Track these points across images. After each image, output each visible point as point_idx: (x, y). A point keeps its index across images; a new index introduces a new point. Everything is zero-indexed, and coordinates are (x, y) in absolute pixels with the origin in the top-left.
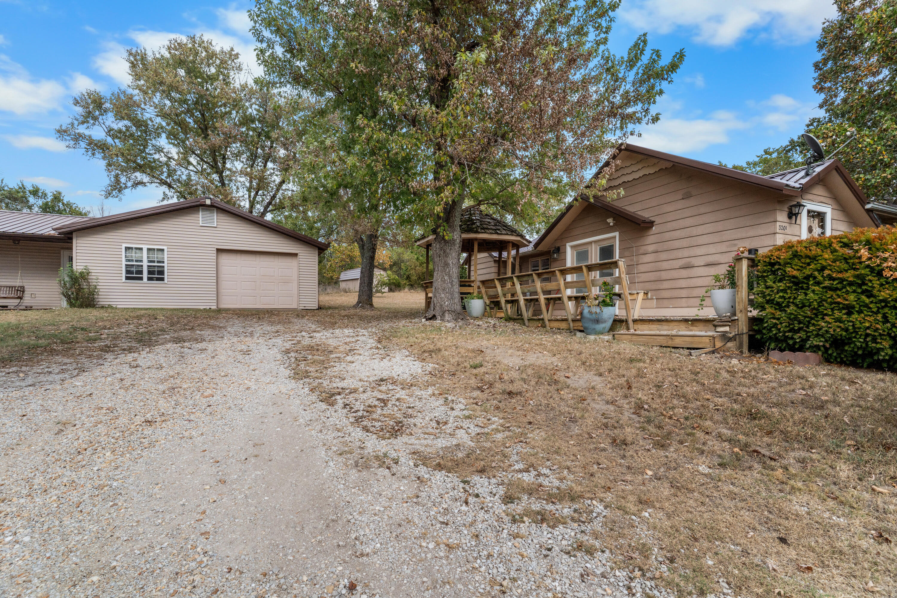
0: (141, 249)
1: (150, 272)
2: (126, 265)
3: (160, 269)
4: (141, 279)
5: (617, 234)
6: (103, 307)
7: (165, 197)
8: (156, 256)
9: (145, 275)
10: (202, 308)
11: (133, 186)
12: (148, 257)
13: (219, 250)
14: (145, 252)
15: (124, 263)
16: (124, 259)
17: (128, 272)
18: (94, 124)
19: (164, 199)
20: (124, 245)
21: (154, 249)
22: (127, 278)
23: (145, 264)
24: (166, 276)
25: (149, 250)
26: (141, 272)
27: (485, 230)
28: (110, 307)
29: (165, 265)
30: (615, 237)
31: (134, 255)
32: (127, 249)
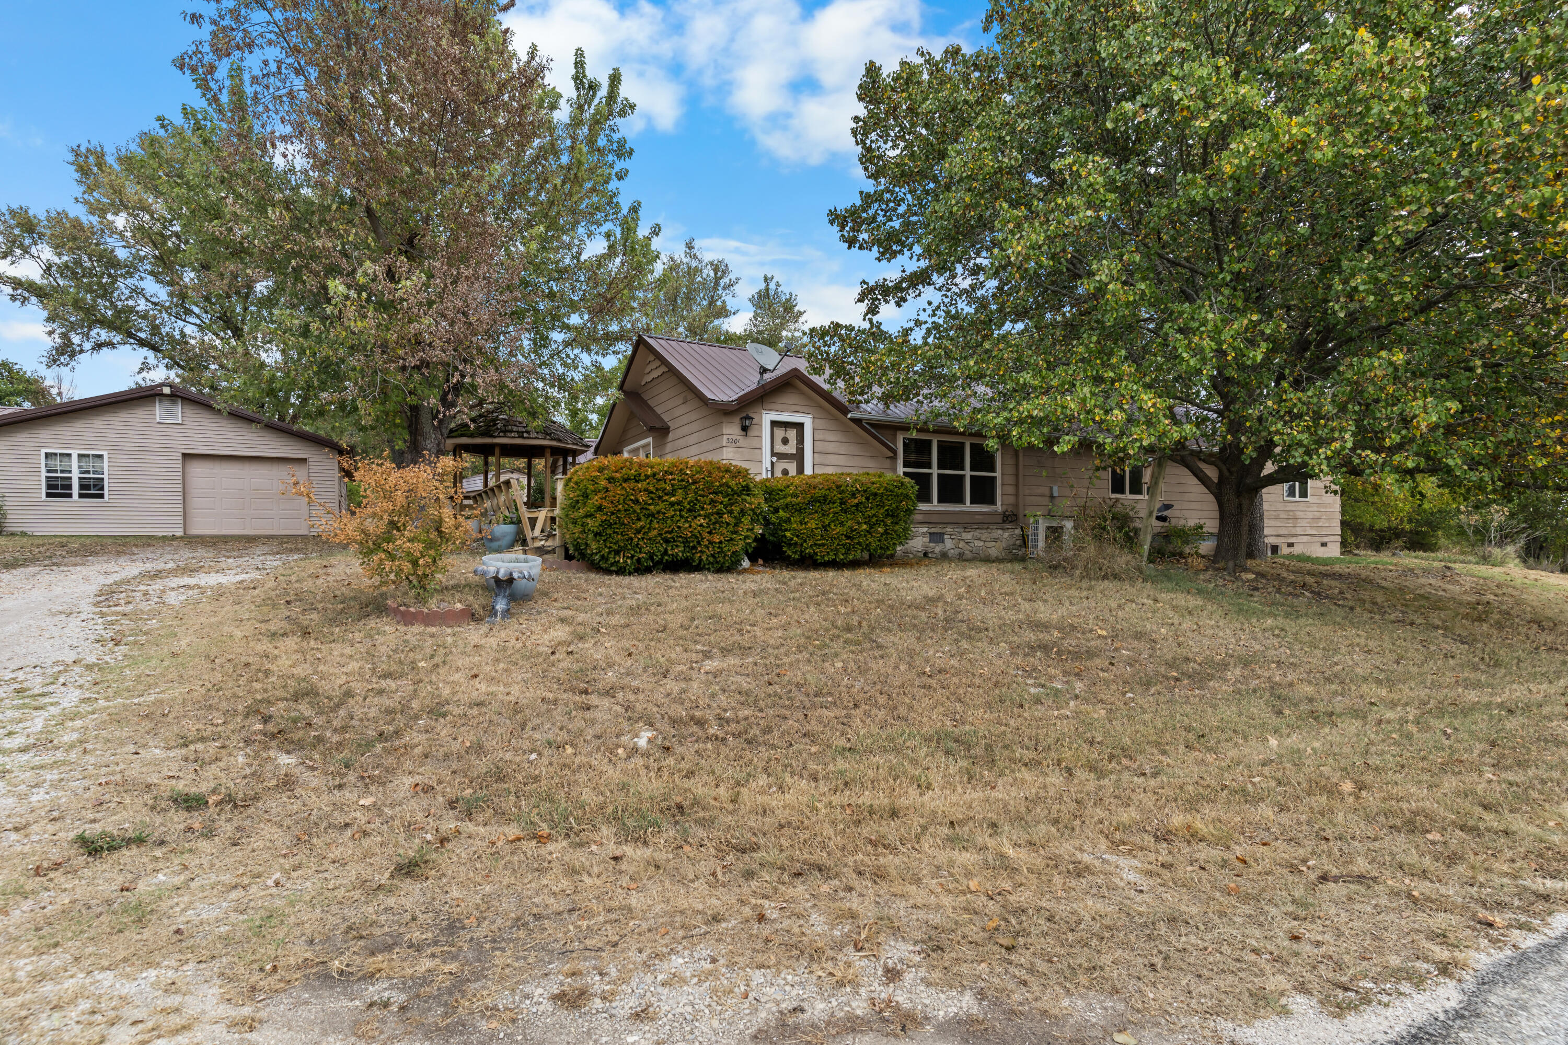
0: (69, 455)
1: (82, 487)
2: (47, 477)
3: (97, 482)
4: (70, 496)
5: (650, 439)
6: (12, 534)
7: (145, 367)
8: (90, 465)
9: (75, 490)
10: (161, 534)
11: (93, 349)
12: (80, 467)
13: (186, 456)
14: (75, 458)
15: (44, 474)
16: (43, 469)
17: (49, 486)
18: (22, 257)
19: (142, 370)
20: (44, 451)
21: (88, 456)
22: (49, 495)
23: (75, 475)
24: (106, 492)
25: (80, 456)
26: (69, 487)
27: (505, 432)
28: (24, 534)
29: (106, 476)
30: (648, 444)
31: (57, 463)
32: (47, 455)
